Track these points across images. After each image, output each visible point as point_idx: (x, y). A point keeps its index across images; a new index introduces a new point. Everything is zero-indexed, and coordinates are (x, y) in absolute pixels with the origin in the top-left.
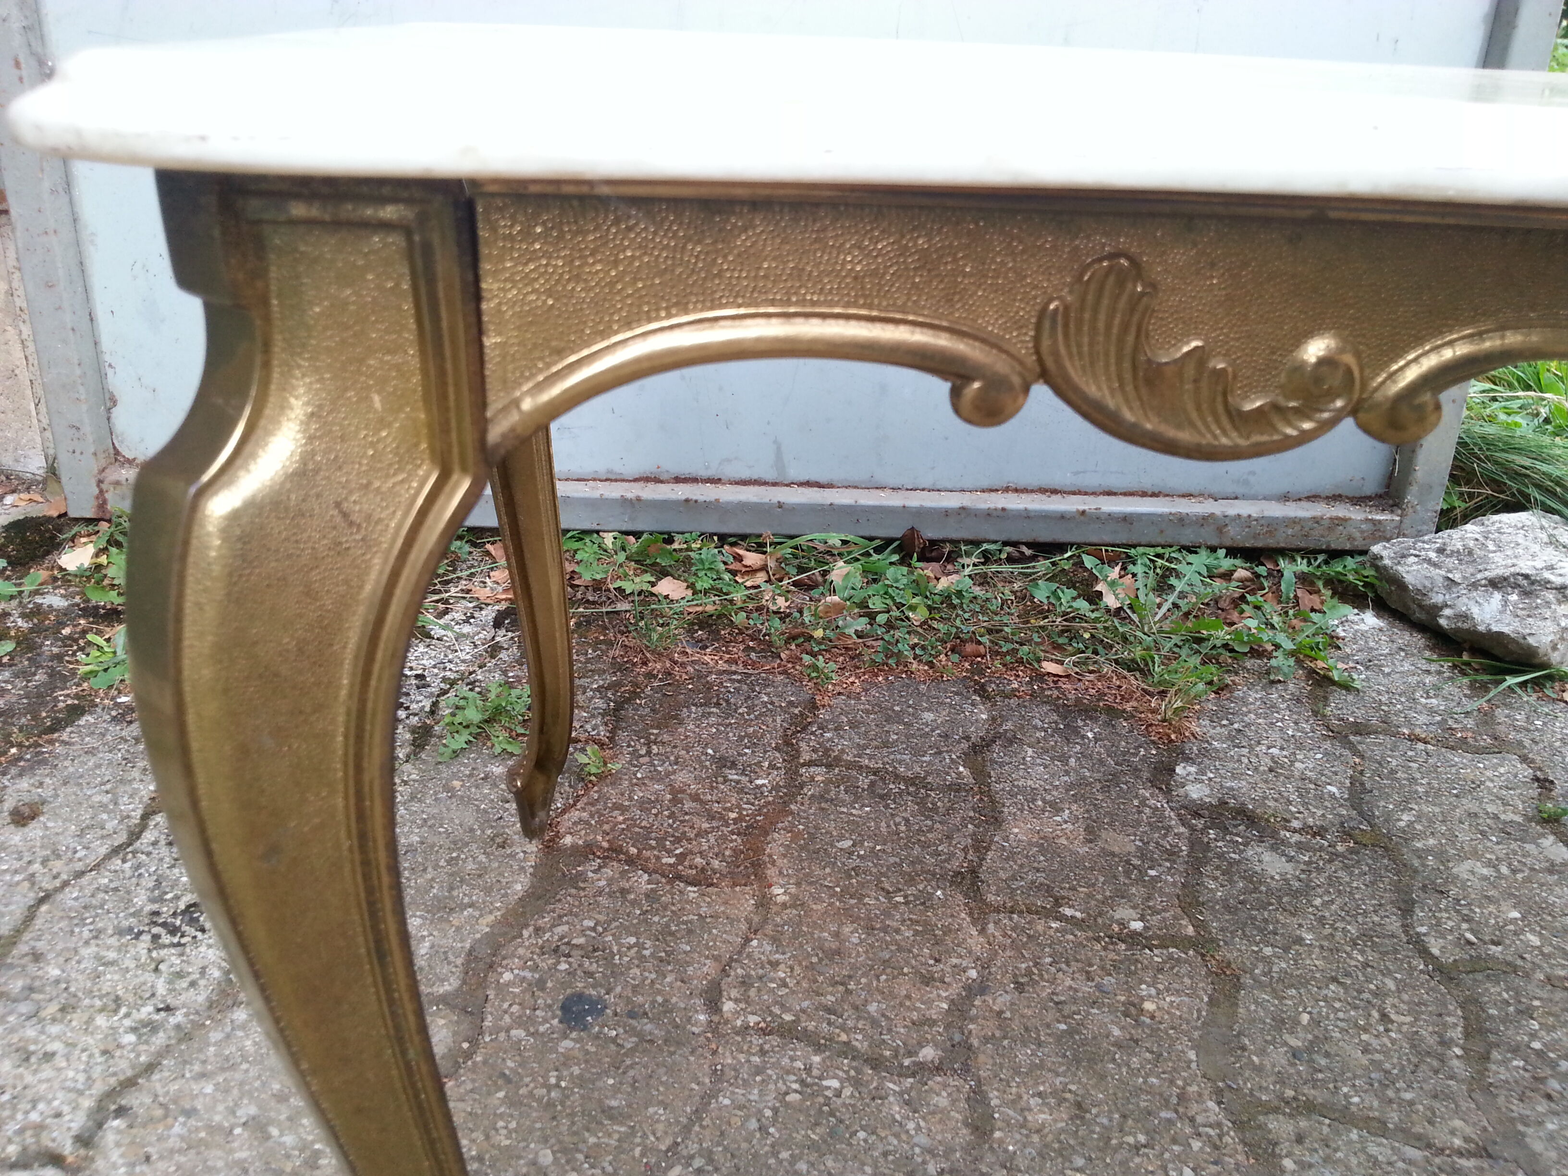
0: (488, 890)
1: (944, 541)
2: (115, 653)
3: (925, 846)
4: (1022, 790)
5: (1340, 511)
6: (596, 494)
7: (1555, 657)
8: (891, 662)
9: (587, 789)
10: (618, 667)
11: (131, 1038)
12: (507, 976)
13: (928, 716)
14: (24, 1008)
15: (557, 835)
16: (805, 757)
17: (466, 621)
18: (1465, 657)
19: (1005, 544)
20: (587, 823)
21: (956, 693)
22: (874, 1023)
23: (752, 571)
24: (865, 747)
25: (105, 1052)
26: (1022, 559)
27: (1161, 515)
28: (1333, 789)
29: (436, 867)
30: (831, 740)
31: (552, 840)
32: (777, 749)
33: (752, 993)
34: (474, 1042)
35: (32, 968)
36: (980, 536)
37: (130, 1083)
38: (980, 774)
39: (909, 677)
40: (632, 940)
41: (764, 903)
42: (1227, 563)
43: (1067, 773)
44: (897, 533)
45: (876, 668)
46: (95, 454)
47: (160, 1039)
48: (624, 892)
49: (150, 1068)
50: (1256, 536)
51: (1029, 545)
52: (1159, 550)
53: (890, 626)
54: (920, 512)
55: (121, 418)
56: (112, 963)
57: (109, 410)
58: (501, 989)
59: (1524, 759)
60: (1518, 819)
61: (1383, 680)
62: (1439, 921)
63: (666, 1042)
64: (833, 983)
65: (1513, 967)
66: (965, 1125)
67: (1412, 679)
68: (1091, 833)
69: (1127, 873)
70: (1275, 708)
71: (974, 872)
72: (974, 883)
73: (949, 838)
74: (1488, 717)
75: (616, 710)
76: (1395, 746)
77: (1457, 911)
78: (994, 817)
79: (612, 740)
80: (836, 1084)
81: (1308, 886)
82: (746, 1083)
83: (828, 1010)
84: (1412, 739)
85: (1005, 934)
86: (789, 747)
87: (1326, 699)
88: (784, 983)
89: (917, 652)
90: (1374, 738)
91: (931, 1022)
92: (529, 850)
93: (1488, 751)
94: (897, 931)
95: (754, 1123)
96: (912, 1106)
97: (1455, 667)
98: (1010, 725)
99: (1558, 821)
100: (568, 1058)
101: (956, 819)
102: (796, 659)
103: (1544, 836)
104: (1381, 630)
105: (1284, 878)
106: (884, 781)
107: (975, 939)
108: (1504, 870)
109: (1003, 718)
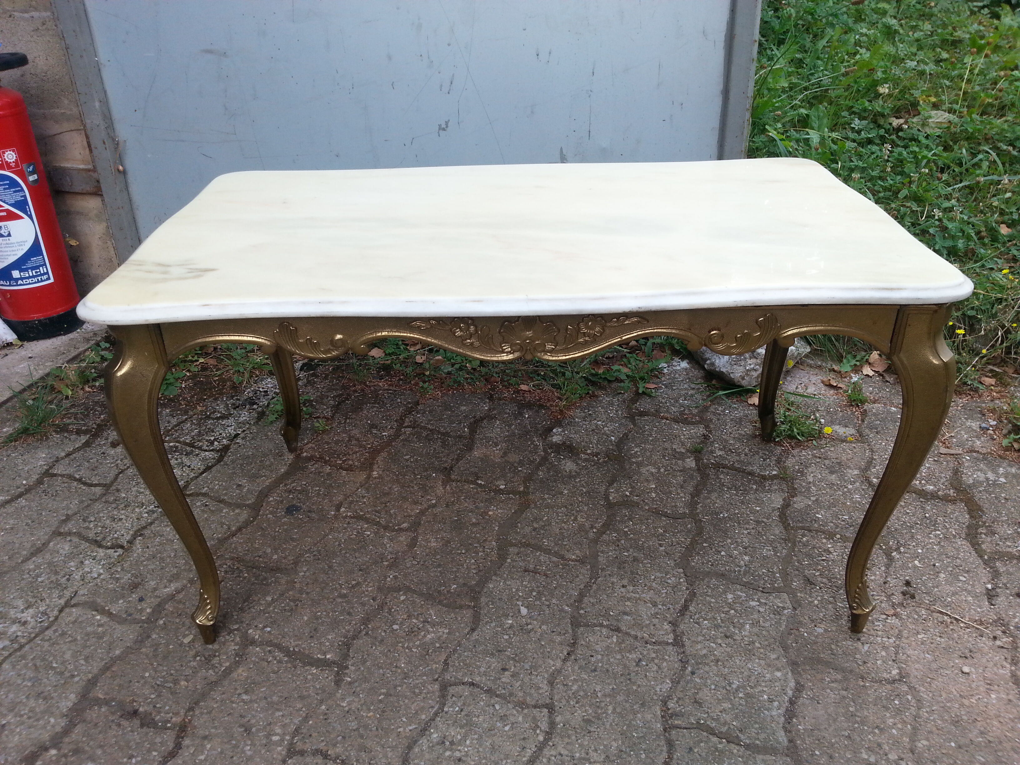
0: (271, 471)
3: (437, 458)
4: (486, 438)
8: (456, 385)
9: (317, 436)
10: (344, 387)
11: (146, 515)
12: (271, 499)
13: (463, 408)
14: (113, 506)
15: (302, 453)
16: (406, 424)
18: (714, 382)
20: (314, 448)
21: (479, 398)
22: (391, 515)
24: (431, 420)
25: (137, 519)
28: (613, 438)
29: (256, 463)
30: (419, 417)
31: (299, 454)
32: (396, 421)
33: (352, 506)
34: (255, 518)
35: (117, 494)
37: (145, 528)
38: (473, 431)
39: (463, 391)
40: (318, 488)
41: (369, 477)
43: (508, 431)
45: (450, 387)
47: (155, 515)
48: (320, 472)
49: (151, 524)
53: (461, 369)
56: (142, 493)
58: (268, 503)
59: (707, 427)
60: (683, 451)
61: (670, 392)
62: (621, 487)
63: (318, 520)
64: (382, 503)
65: (637, 504)
66: (407, 545)
67: (683, 392)
68: (505, 454)
69: (510, 468)
70: (612, 405)
71: (451, 468)
72: (449, 471)
73: (448, 455)
74: (706, 409)
75: (338, 405)
76: (653, 421)
77: (630, 484)
78: (470, 448)
79: (332, 417)
80: (369, 533)
81: (578, 474)
82: (339, 532)
83: (376, 512)
84: (663, 418)
85: (452, 489)
86: (401, 421)
87: (637, 401)
88: (365, 503)
89: (469, 381)
90: (646, 418)
91: (410, 516)
92: (289, 457)
93: (693, 423)
94: (413, 487)
95: (337, 543)
96: (391, 540)
97: (708, 386)
98: (495, 412)
99: (700, 452)
100: (284, 524)
101: (454, 448)
102: (417, 384)
103: (689, 457)
104: (686, 369)
105: (570, 471)
106: (433, 434)
107: (440, 490)
108: (662, 470)
109: (494, 409)
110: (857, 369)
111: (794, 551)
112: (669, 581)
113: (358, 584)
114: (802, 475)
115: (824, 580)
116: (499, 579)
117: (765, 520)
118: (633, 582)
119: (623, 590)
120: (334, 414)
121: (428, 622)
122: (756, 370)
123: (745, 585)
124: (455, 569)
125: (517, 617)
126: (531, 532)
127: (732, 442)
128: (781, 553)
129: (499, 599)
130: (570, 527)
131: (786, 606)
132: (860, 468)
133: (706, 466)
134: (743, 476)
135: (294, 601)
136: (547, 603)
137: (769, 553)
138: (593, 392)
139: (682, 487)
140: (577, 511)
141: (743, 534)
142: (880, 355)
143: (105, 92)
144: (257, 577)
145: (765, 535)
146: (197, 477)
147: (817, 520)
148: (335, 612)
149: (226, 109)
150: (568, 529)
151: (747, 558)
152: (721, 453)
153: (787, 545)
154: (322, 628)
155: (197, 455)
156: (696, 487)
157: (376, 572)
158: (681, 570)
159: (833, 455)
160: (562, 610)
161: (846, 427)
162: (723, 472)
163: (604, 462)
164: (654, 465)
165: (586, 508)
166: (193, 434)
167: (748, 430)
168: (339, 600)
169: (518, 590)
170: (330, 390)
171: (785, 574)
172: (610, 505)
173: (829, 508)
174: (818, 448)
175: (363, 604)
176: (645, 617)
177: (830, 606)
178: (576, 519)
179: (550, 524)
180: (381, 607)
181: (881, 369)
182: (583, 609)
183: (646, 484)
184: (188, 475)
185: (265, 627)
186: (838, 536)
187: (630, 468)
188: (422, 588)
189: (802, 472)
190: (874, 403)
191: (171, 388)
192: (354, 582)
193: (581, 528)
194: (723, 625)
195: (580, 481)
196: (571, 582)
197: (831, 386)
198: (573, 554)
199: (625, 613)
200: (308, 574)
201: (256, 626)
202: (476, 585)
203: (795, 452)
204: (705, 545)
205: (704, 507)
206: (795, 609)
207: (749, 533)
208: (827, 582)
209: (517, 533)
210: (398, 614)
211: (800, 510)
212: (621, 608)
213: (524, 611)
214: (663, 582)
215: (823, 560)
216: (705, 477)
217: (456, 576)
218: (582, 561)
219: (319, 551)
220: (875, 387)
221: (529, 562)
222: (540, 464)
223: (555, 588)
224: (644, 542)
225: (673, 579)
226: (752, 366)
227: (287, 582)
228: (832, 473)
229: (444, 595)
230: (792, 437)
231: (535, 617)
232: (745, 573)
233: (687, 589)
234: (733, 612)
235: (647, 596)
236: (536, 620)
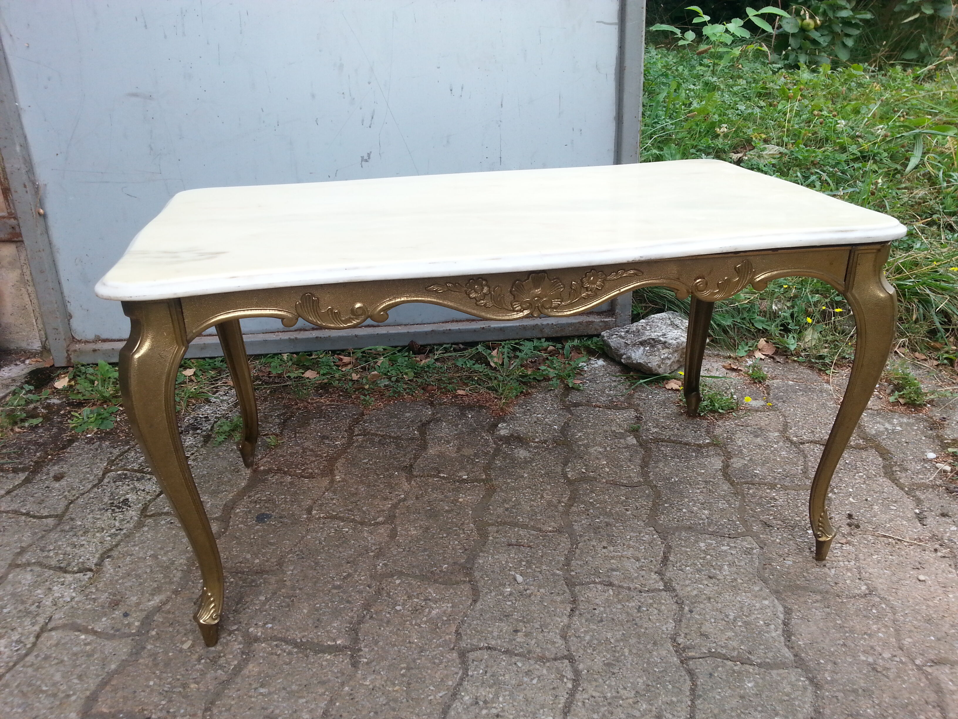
0: (232, 486)
1: (427, 345)
2: (83, 419)
3: (394, 459)
4: (437, 438)
5: (591, 318)
6: (278, 338)
7: (661, 371)
8: (396, 395)
9: (270, 451)
10: (285, 406)
11: (109, 538)
12: (238, 510)
13: (408, 415)
14: (71, 533)
15: (258, 467)
16: (357, 433)
17: (225, 395)
18: (632, 374)
19: (452, 344)
20: (270, 462)
21: (421, 405)
22: (364, 512)
23: (346, 365)
24: (380, 428)
25: (101, 543)
26: (460, 350)
27: (516, 327)
28: (556, 427)
29: (213, 480)
30: (367, 426)
31: (256, 468)
32: (346, 431)
33: (323, 508)
34: (226, 529)
35: (71, 523)
36: (442, 342)
37: (111, 550)
38: (423, 433)
39: (403, 401)
40: (283, 496)
41: (332, 481)
42: (545, 344)
43: (456, 430)
44: (407, 344)
45: (390, 398)
46: (65, 339)
47: (119, 537)
48: (281, 483)
49: (117, 546)
50: (557, 332)
51: (462, 344)
52: (517, 341)
53: (397, 381)
54: (415, 334)
55: (75, 323)
56: (99, 519)
57: (69, 320)
58: (236, 515)
59: (636, 410)
60: (623, 431)
61: (595, 386)
62: (576, 467)
63: (292, 524)
64: (352, 503)
65: (595, 479)
66: (388, 536)
67: (607, 385)
68: (459, 450)
69: (467, 461)
70: (546, 400)
71: (411, 466)
72: (410, 469)
73: (405, 455)
74: (631, 396)
75: (284, 422)
76: (587, 410)
77: (583, 463)
78: (424, 447)
79: (281, 433)
80: (347, 530)
81: (533, 460)
82: (317, 532)
83: (349, 510)
84: (595, 406)
85: (417, 484)
86: (350, 430)
87: (568, 395)
88: (335, 504)
89: (407, 391)
90: (580, 408)
91: (384, 511)
92: (247, 472)
93: (624, 409)
94: (378, 486)
95: (318, 542)
96: (371, 533)
97: (627, 378)
98: (439, 415)
99: (637, 431)
100: (258, 531)
101: (409, 449)
102: (358, 398)
103: (629, 436)
104: (603, 366)
105: (525, 458)
106: (385, 439)
107: (406, 486)
108: (608, 449)
109: (437, 413)
110: (750, 354)
111: (745, 502)
112: (644, 539)
113: (349, 575)
114: (732, 441)
115: (779, 522)
116: (486, 555)
117: (712, 480)
118: (611, 542)
119: (604, 550)
120: (282, 431)
121: (429, 600)
122: (669, 359)
123: (712, 534)
124: (441, 551)
125: (514, 585)
126: (504, 512)
127: (662, 420)
128: (735, 505)
129: (492, 572)
130: (540, 504)
131: (753, 546)
132: (779, 431)
133: (647, 442)
134: (681, 447)
135: (289, 597)
136: (539, 570)
137: (724, 506)
138: (527, 391)
139: (630, 461)
140: (542, 490)
141: (696, 493)
142: (767, 342)
143: (25, 137)
144: (244, 581)
145: (716, 491)
146: (155, 499)
147: (756, 475)
148: (334, 602)
149: (151, 149)
150: (538, 506)
151: (706, 512)
152: (656, 430)
153: (737, 498)
154: (325, 618)
155: (150, 479)
156: (643, 459)
157: (364, 562)
158: (652, 528)
159: (753, 423)
160: (554, 574)
161: (756, 400)
162: (663, 445)
163: (554, 447)
164: (600, 445)
165: (549, 487)
166: (139, 461)
167: (674, 409)
168: (335, 591)
169: (507, 562)
170: (272, 410)
171: (744, 522)
172: (570, 482)
173: (763, 464)
174: (739, 418)
175: (360, 592)
176: (632, 571)
177: (791, 542)
178: (542, 497)
179: (520, 504)
180: (379, 592)
181: (770, 353)
182: (573, 571)
183: (597, 461)
184: (144, 498)
185: (265, 624)
186: (779, 486)
187: (579, 449)
188: (414, 571)
189: (731, 438)
190: (773, 379)
191: (105, 422)
192: (345, 574)
193: (549, 503)
194: (704, 568)
195: (536, 465)
196: (555, 550)
197: (733, 370)
198: (549, 526)
199: (613, 570)
200: (295, 572)
201: (256, 624)
202: (466, 562)
203: (720, 423)
204: (666, 505)
205: (656, 474)
206: (762, 548)
207: (701, 492)
208: (782, 523)
209: (490, 514)
210: (398, 596)
211: (739, 469)
212: (608, 566)
213: (520, 579)
214: (639, 540)
215: (773, 506)
216: (647, 450)
217: (444, 557)
218: (559, 531)
219: (302, 551)
220: (769, 368)
221: (510, 537)
222: (495, 455)
223: (542, 556)
224: (611, 509)
225: (647, 536)
226: (666, 355)
227: (277, 582)
228: (756, 436)
229: (437, 574)
230: (713, 411)
231: (532, 583)
232: (709, 524)
233: (662, 543)
234: (709, 557)
235: (629, 553)
236: (533, 585)
